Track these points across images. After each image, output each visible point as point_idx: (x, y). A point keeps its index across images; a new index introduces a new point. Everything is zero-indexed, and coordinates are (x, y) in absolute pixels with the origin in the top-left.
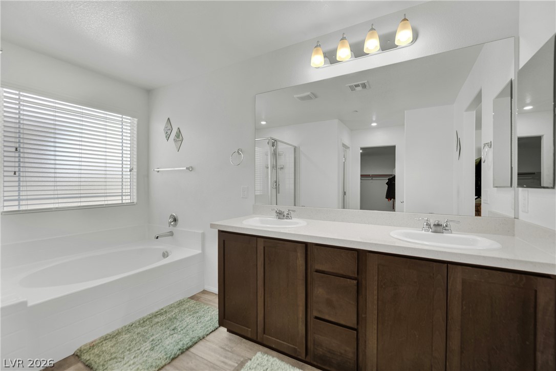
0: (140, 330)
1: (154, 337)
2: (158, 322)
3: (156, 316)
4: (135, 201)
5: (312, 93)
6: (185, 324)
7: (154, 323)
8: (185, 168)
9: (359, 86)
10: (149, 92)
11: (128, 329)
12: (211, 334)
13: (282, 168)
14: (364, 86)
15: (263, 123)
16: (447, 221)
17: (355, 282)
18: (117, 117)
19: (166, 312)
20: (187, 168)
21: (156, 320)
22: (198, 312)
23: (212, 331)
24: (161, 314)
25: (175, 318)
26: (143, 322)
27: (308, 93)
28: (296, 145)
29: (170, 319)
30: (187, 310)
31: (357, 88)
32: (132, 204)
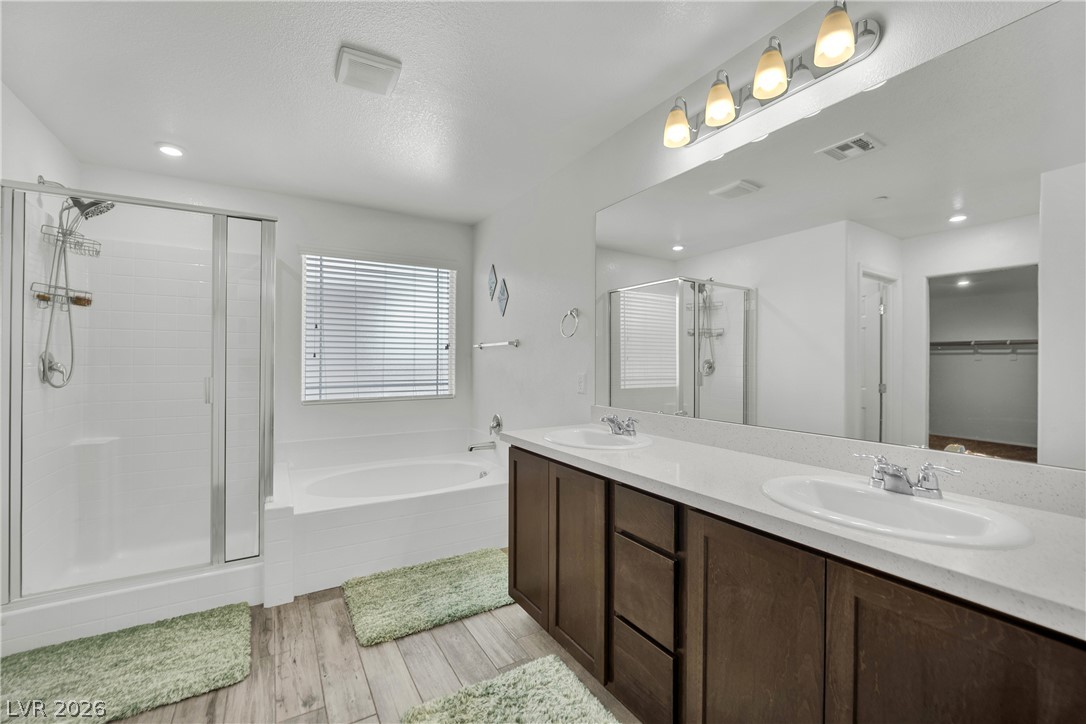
0: (417, 576)
1: (428, 590)
2: (443, 572)
3: (445, 563)
4: (454, 393)
5: (744, 181)
6: (475, 583)
7: (438, 571)
8: (507, 343)
9: (852, 147)
10: (471, 229)
11: (405, 572)
12: (503, 609)
13: (720, 335)
14: (863, 145)
15: (678, 248)
16: (926, 468)
17: (671, 562)
18: (431, 271)
19: (460, 561)
20: (510, 343)
21: (443, 569)
22: (500, 572)
23: (507, 605)
24: (453, 563)
25: (467, 573)
26: (425, 569)
27: (737, 183)
28: (749, 285)
29: (460, 572)
30: (487, 566)
31: (847, 152)
32: (449, 397)
